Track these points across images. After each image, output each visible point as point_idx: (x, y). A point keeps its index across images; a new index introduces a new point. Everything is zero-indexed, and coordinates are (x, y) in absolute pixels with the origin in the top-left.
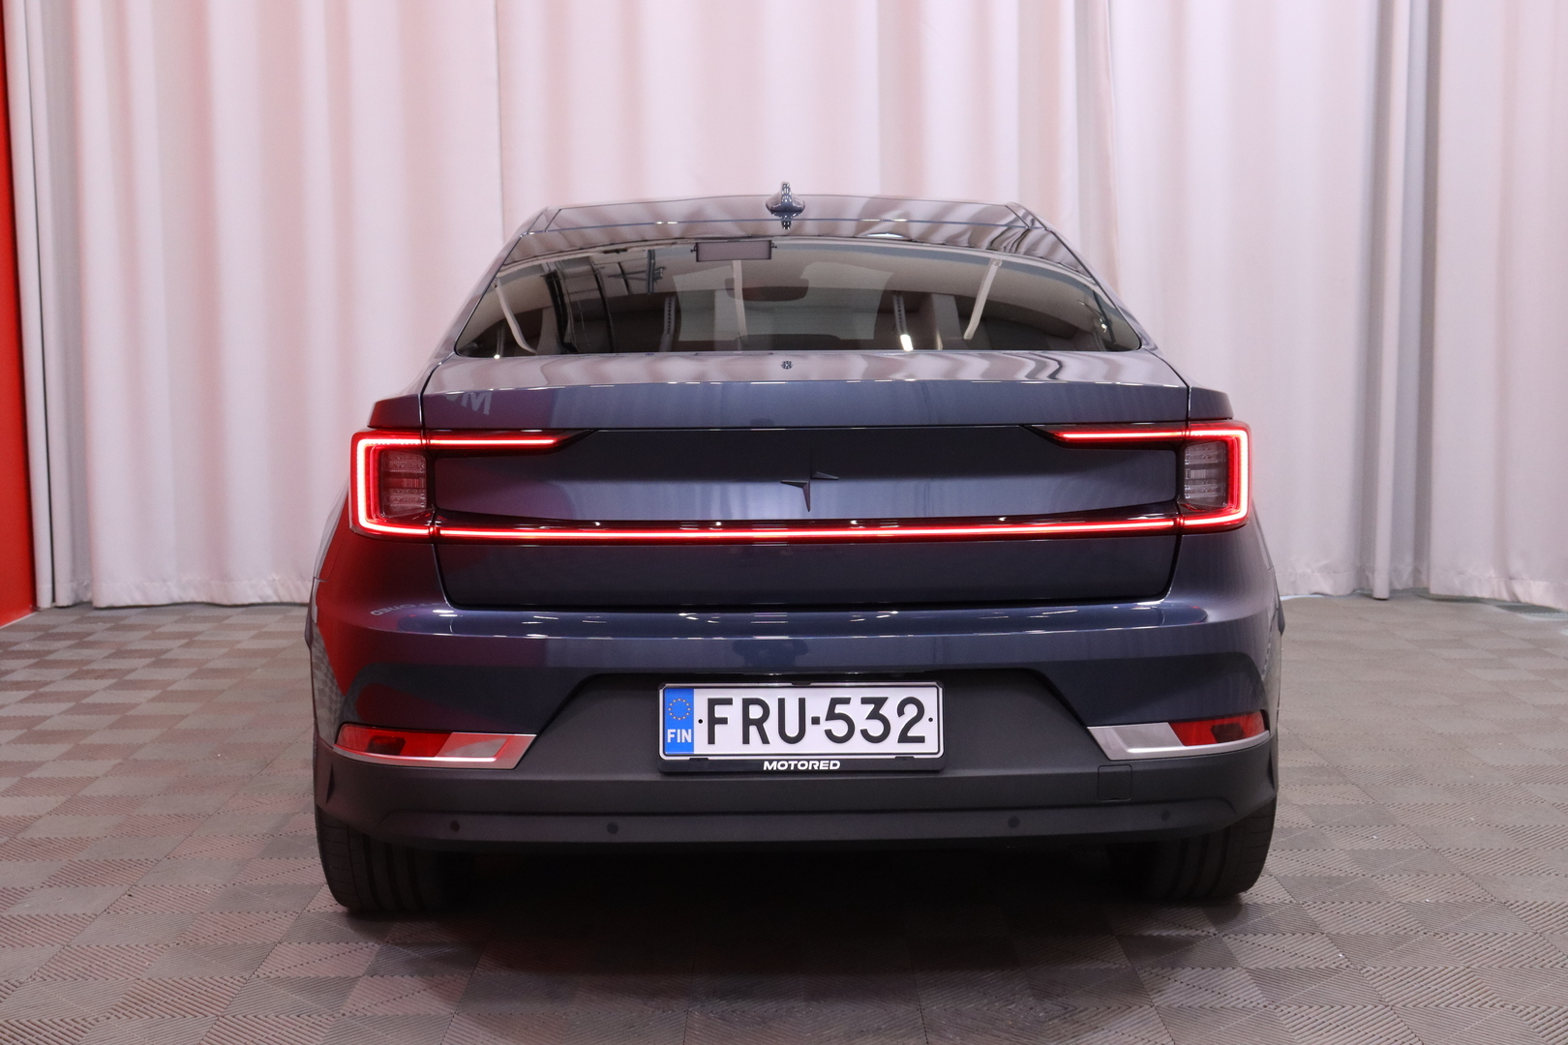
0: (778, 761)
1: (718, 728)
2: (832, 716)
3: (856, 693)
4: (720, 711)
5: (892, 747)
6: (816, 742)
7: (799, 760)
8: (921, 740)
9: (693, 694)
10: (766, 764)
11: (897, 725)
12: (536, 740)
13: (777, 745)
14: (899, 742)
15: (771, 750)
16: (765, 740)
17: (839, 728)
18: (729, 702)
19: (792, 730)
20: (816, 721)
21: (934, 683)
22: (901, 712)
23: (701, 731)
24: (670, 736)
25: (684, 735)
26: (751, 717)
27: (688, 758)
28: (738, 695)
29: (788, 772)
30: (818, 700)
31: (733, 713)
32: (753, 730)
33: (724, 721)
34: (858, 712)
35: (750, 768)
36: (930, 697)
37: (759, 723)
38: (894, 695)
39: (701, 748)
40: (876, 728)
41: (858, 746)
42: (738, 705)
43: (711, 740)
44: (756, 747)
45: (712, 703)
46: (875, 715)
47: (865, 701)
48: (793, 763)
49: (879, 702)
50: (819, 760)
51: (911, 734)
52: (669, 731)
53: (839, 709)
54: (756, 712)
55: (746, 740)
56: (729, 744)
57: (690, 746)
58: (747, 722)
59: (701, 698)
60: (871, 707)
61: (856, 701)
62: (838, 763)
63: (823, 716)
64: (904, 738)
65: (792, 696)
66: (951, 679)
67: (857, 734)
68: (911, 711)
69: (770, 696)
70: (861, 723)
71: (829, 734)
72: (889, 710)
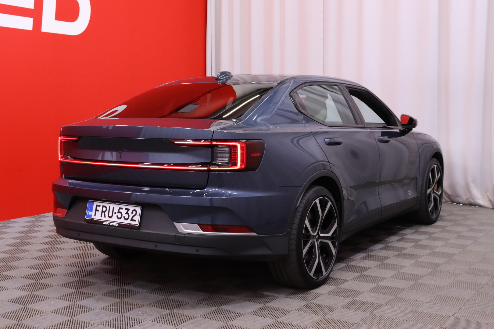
0: (106, 222)
1: (97, 212)
2: (119, 212)
3: (124, 207)
6: (114, 219)
7: (110, 222)
8: (135, 221)
9: (93, 203)
10: (104, 222)
11: (131, 216)
12: (68, 211)
14: (131, 220)
15: (105, 219)
16: (105, 217)
17: (119, 215)
18: (99, 206)
21: (140, 206)
22: (132, 213)
23: (94, 212)
24: (88, 213)
25: (90, 213)
26: (103, 210)
27: (90, 219)
28: (102, 204)
29: (108, 225)
30: (117, 207)
31: (100, 209)
32: (103, 213)
33: (98, 211)
34: (124, 211)
35: (100, 223)
36: (139, 209)
38: (132, 208)
39: (93, 217)
40: (126, 216)
41: (122, 221)
42: (101, 206)
43: (95, 215)
45: (97, 206)
46: (127, 213)
47: (126, 209)
48: (109, 223)
49: (128, 210)
50: (114, 223)
53: (121, 211)
54: (104, 209)
57: (91, 216)
58: (103, 211)
59: (95, 204)
60: (127, 211)
61: (124, 209)
62: (118, 224)
63: (117, 212)
64: (132, 220)
67: (123, 217)
68: (134, 213)
69: (108, 205)
70: (124, 215)
71: (117, 216)
72: (130, 212)
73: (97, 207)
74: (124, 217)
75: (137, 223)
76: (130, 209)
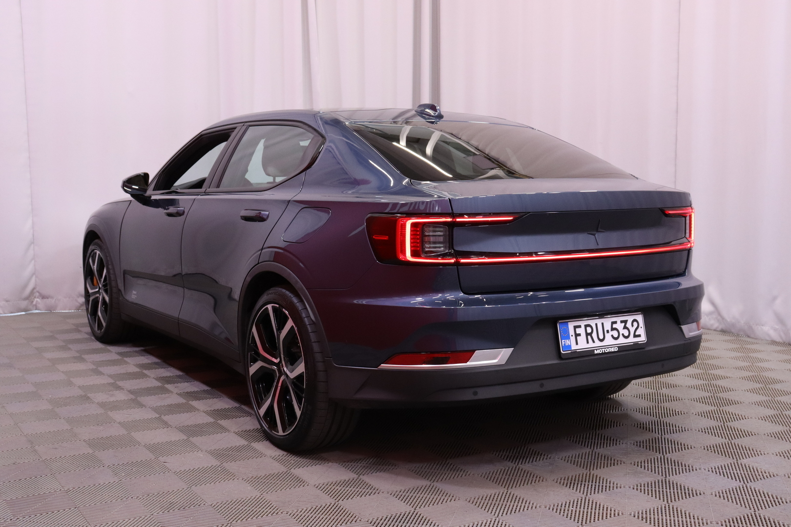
0: (599, 349)
1: (578, 338)
3: (618, 319)
4: (578, 331)
5: (632, 340)
10: (595, 351)
11: (632, 330)
13: (598, 343)
16: (594, 342)
17: (615, 334)
18: (580, 327)
19: (601, 337)
20: (608, 331)
22: (632, 326)
23: (573, 339)
24: (563, 343)
25: (568, 342)
26: (588, 332)
27: (570, 352)
28: (583, 323)
30: (607, 322)
32: (589, 337)
34: (620, 326)
37: (591, 334)
39: (574, 347)
40: (626, 333)
42: (583, 327)
43: (577, 344)
44: (591, 345)
50: (611, 347)
51: (637, 334)
52: (563, 341)
53: (614, 326)
55: (588, 342)
56: (582, 345)
57: (570, 346)
58: (587, 334)
60: (624, 324)
62: (617, 348)
65: (599, 322)
66: (645, 311)
67: (621, 336)
69: (592, 323)
70: (622, 331)
71: (612, 336)
72: (629, 325)
73: (577, 329)
74: (623, 334)
75: (643, 338)
76: (627, 320)
